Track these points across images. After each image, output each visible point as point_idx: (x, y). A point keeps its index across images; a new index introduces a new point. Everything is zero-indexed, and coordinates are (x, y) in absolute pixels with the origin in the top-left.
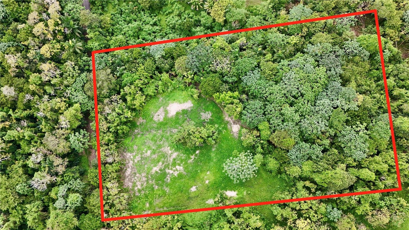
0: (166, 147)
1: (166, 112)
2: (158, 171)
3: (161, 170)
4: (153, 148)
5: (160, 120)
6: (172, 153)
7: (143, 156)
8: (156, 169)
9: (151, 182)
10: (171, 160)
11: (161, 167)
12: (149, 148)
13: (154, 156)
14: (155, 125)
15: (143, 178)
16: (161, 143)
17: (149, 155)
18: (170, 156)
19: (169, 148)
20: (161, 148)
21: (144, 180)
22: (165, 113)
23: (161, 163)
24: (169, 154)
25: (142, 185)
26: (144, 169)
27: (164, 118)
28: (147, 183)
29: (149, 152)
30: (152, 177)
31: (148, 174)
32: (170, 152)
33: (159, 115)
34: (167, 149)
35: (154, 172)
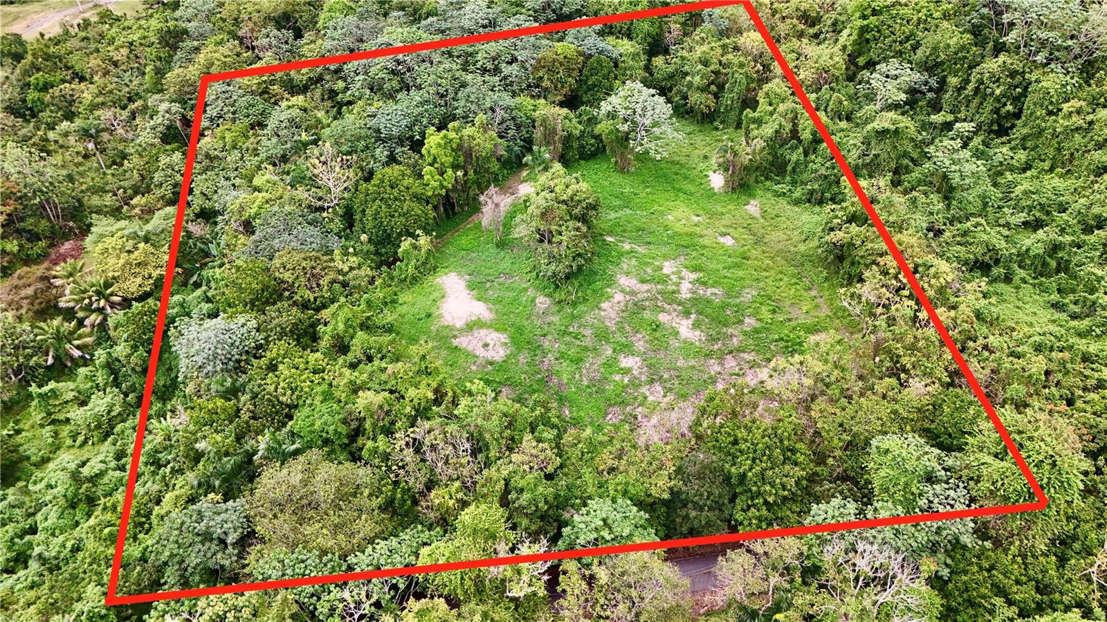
0: (602, 313)
1: (472, 326)
2: (690, 322)
3: (687, 314)
4: (610, 352)
5: (503, 340)
6: (623, 291)
7: (643, 378)
8: (685, 328)
9: (735, 340)
10: (646, 287)
11: (674, 314)
12: (610, 364)
13: (640, 346)
14: (523, 358)
15: (727, 366)
16: (588, 332)
17: (638, 359)
18: (633, 293)
19: (604, 305)
20: (607, 328)
21: (734, 364)
22: (478, 329)
23: (663, 318)
24: (628, 298)
25: (753, 365)
26: (693, 367)
27: (497, 330)
28: (744, 352)
29: (627, 362)
30: (716, 340)
31: (709, 355)
32: (619, 297)
33: (486, 345)
34: (610, 309)
35: (697, 333)
